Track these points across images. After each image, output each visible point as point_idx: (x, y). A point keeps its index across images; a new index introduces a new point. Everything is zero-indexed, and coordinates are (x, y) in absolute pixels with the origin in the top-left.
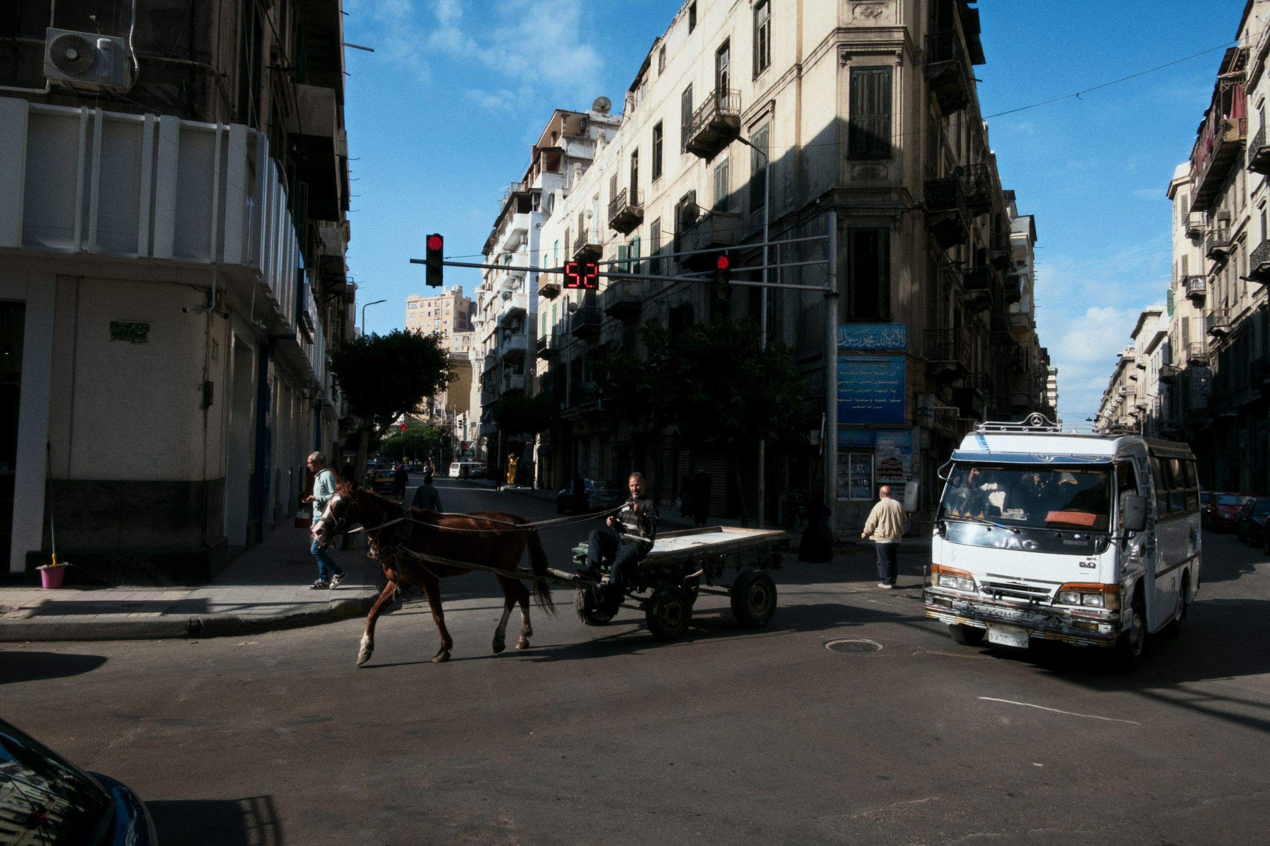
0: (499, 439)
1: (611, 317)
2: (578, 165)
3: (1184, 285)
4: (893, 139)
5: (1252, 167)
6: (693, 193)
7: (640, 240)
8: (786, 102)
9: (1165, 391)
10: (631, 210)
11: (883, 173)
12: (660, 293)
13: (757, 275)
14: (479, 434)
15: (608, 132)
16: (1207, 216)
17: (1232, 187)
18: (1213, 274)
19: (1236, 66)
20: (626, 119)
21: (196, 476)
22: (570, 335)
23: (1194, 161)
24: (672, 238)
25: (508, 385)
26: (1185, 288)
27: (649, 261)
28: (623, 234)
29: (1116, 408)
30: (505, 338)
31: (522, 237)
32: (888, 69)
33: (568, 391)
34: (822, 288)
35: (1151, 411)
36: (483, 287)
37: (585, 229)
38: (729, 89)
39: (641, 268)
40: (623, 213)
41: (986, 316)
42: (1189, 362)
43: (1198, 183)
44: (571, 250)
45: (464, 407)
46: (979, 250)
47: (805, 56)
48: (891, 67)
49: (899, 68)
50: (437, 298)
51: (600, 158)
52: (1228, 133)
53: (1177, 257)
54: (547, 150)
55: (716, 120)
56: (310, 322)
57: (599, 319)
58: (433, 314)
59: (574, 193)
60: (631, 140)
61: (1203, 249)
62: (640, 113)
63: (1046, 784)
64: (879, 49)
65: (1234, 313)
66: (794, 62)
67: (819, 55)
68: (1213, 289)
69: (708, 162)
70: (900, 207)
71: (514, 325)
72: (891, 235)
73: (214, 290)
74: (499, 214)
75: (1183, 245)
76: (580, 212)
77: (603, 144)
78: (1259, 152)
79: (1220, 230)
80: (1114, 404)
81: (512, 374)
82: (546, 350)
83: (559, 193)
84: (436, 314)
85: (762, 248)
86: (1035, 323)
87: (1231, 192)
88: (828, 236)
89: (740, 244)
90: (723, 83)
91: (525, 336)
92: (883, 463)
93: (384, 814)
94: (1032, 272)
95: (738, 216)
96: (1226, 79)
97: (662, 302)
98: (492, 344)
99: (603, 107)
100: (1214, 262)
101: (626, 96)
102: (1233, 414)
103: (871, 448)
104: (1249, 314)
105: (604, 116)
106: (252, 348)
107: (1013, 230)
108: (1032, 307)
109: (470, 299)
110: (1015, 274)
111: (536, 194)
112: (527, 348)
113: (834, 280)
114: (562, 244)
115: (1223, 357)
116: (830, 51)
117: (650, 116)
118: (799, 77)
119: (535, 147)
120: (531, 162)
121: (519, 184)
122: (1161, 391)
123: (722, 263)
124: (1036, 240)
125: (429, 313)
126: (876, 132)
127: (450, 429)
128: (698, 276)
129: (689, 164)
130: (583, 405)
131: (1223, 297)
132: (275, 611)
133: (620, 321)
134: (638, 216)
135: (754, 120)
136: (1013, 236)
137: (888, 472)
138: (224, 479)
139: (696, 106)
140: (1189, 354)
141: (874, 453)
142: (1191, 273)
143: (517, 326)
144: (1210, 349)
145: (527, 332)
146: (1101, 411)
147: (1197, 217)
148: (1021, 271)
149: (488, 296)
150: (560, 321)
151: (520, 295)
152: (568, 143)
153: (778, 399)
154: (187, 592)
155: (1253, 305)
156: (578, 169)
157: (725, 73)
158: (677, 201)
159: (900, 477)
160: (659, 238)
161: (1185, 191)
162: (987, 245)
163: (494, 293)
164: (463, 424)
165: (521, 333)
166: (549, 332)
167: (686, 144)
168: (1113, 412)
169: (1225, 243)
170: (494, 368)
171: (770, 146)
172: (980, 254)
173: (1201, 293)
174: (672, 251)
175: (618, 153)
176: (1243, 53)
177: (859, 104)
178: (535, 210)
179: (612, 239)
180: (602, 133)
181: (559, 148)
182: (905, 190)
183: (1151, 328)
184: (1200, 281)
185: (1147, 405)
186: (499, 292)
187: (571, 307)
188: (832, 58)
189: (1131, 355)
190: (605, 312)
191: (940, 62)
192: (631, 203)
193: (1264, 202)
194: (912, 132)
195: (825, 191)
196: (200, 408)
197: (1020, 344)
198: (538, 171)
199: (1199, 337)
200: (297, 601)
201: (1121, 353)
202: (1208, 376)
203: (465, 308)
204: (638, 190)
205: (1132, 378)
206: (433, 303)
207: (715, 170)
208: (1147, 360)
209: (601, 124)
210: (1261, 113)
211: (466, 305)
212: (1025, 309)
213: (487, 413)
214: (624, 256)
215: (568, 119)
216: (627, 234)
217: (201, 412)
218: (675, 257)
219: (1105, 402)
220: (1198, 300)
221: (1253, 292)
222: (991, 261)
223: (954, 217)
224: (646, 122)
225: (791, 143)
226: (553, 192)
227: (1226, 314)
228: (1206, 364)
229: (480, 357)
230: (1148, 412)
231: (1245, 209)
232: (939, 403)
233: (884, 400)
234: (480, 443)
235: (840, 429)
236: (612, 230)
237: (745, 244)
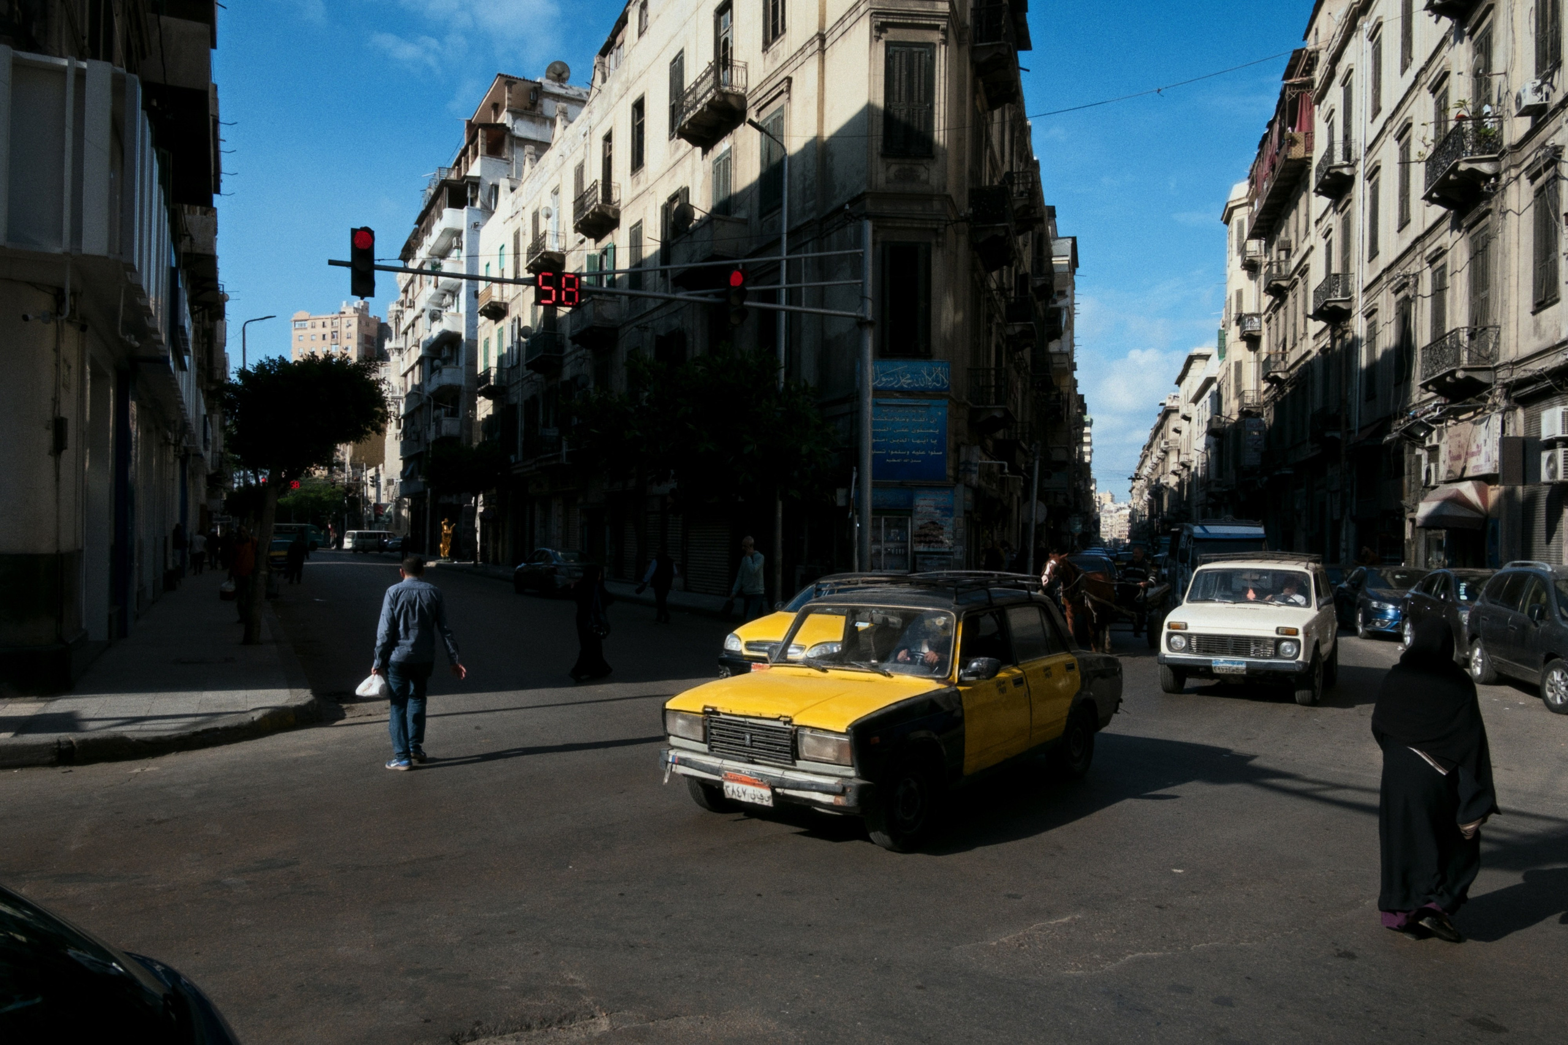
0: (428, 501)
1: (578, 345)
2: (529, 148)
3: (1237, 324)
4: (936, 134)
5: (1319, 190)
6: (686, 191)
7: (615, 248)
8: (805, 80)
9: (1213, 446)
10: (604, 210)
11: (924, 176)
12: (642, 317)
13: (772, 296)
14: (398, 493)
15: (571, 109)
16: (1265, 245)
17: (1294, 213)
18: (1270, 312)
19: (1304, 70)
20: (594, 91)
21: (46, 547)
22: (522, 368)
23: (1253, 181)
24: (658, 246)
25: (438, 431)
26: (1238, 328)
27: (628, 275)
28: (592, 241)
29: (1157, 465)
30: (433, 370)
31: (455, 239)
32: (931, 46)
33: (520, 440)
34: (854, 314)
35: (1196, 468)
36: (402, 304)
37: (541, 231)
38: (732, 60)
39: (617, 284)
40: (593, 212)
41: (1027, 353)
42: (1241, 412)
43: (1257, 206)
44: (523, 258)
45: (376, 459)
46: (1021, 275)
47: (828, 25)
48: (934, 45)
49: (943, 47)
50: (334, 316)
51: (561, 141)
52: (1293, 149)
53: (1231, 291)
54: (487, 127)
55: (717, 98)
56: (186, 341)
57: (561, 348)
58: (328, 337)
59: (526, 184)
60: (602, 119)
61: (1260, 283)
62: (614, 85)
63: (1193, 892)
64: (920, 22)
65: (1292, 358)
66: (816, 30)
67: (847, 23)
68: (1269, 329)
69: (705, 152)
70: (943, 218)
71: (446, 353)
72: (933, 251)
73: (68, 291)
74: (423, 208)
75: (1238, 278)
76: (535, 209)
77: (565, 123)
78: (1328, 173)
79: (1279, 260)
80: (1155, 460)
81: (443, 417)
82: (490, 386)
83: (504, 184)
84: (333, 337)
85: (779, 261)
86: (1075, 364)
87: (1292, 217)
88: (862, 250)
89: (746, 257)
90: (724, 51)
91: (461, 368)
92: (921, 528)
93: (411, 980)
94: (1073, 304)
95: (744, 222)
96: (1292, 85)
97: (646, 328)
98: (415, 378)
99: (560, 74)
100: (1272, 298)
101: (596, 62)
102: (1289, 472)
103: (908, 510)
104: (1309, 358)
105: (561, 87)
106: (110, 374)
107: (1055, 253)
108: (1072, 345)
109: (379, 319)
110: (1054, 306)
111: (472, 184)
112: (463, 383)
113: (869, 305)
114: (509, 249)
115: (1279, 408)
116: (861, 20)
117: (628, 89)
118: (822, 50)
119: (469, 122)
120: (465, 143)
121: (449, 169)
122: (1207, 446)
123: (736, 279)
124: (1078, 266)
125: (324, 336)
126: (916, 124)
127: (358, 488)
128: (705, 295)
129: (681, 153)
130: (542, 457)
131: (1281, 339)
132: (173, 726)
133: (589, 351)
134: (613, 217)
135: (764, 101)
136: (1055, 261)
137: (927, 539)
138: (81, 551)
139: (689, 81)
140: (1242, 403)
141: (911, 516)
142: (1246, 310)
143: (449, 355)
144: (1264, 398)
145: (462, 362)
146: (1139, 468)
147: (1254, 246)
148: (1061, 303)
149: (409, 316)
150: (508, 349)
151: (453, 315)
152: (515, 119)
153: (804, 449)
154: (42, 705)
155: (1314, 348)
156: (530, 154)
157: (726, 40)
158: (663, 199)
159: (940, 545)
160: (641, 246)
161: (1242, 215)
162: (1028, 269)
163: (417, 311)
164: (376, 481)
165: (454, 364)
166: (493, 363)
167: (676, 128)
168: (1153, 470)
169: (1285, 276)
170: (419, 409)
171: (785, 134)
172: (1023, 280)
173: (1256, 334)
174: (658, 263)
175: (585, 135)
176: (1312, 55)
177: (897, 88)
178: (473, 204)
179: (577, 246)
180: (563, 109)
181: (503, 125)
182: (949, 197)
183: (1198, 373)
184: (1256, 319)
185: (1191, 461)
186: (423, 311)
187: (523, 332)
188: (863, 29)
189: (1175, 404)
190: (570, 338)
191: (989, 44)
192: (603, 200)
193: (1330, 230)
194: (956, 126)
195: (855, 195)
196: (50, 454)
197: (1061, 389)
198: (476, 154)
199: (1252, 384)
200: (205, 711)
201: (1164, 402)
202: (1262, 428)
203: (373, 331)
204: (613, 184)
205: (1177, 431)
206: (328, 323)
207: (714, 163)
208: (1192, 410)
209: (558, 97)
210: (1329, 128)
211: (374, 327)
212: (1066, 349)
213: (410, 468)
214: (595, 267)
215: (514, 87)
216: (598, 240)
217: (51, 460)
218: (661, 271)
219: (1144, 457)
220: (1252, 341)
221: (1314, 334)
222: (1033, 289)
223: (1002, 234)
224: (622, 97)
225: (812, 133)
226: (495, 181)
227: (1283, 358)
228: (1260, 415)
229: (397, 395)
230: (1193, 470)
231: (1308, 238)
232: (984, 457)
233: (923, 453)
234: (399, 505)
235: (875, 486)
236: (579, 234)
237: (753, 257)
